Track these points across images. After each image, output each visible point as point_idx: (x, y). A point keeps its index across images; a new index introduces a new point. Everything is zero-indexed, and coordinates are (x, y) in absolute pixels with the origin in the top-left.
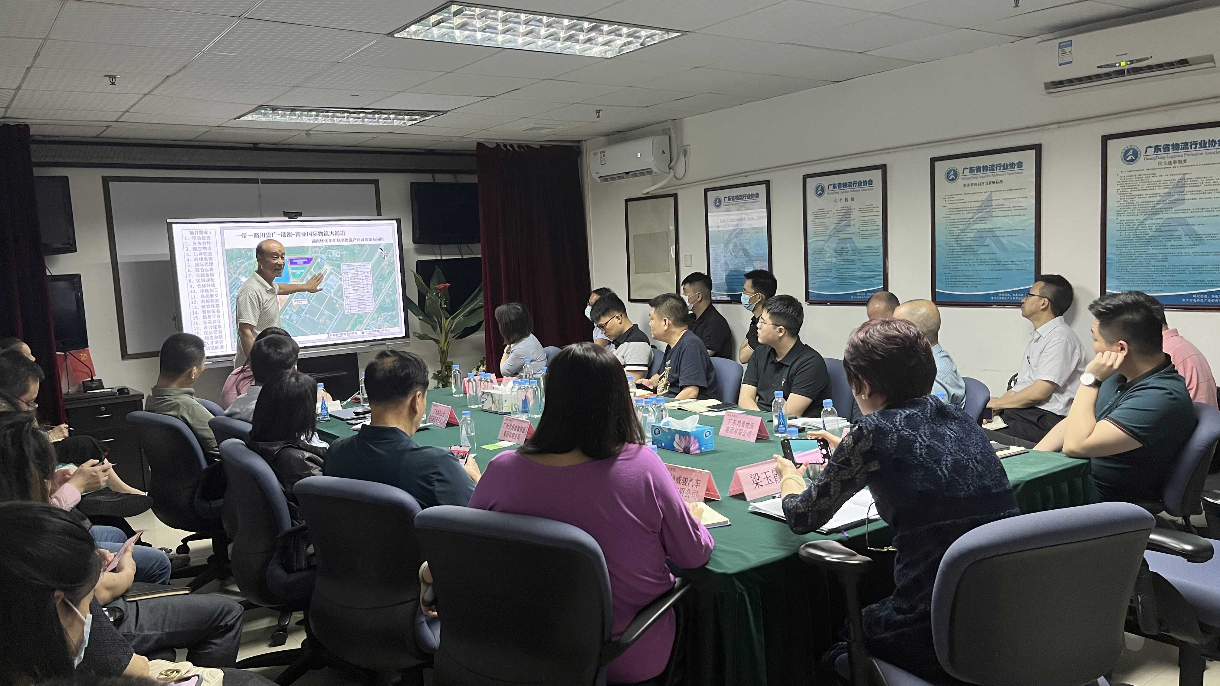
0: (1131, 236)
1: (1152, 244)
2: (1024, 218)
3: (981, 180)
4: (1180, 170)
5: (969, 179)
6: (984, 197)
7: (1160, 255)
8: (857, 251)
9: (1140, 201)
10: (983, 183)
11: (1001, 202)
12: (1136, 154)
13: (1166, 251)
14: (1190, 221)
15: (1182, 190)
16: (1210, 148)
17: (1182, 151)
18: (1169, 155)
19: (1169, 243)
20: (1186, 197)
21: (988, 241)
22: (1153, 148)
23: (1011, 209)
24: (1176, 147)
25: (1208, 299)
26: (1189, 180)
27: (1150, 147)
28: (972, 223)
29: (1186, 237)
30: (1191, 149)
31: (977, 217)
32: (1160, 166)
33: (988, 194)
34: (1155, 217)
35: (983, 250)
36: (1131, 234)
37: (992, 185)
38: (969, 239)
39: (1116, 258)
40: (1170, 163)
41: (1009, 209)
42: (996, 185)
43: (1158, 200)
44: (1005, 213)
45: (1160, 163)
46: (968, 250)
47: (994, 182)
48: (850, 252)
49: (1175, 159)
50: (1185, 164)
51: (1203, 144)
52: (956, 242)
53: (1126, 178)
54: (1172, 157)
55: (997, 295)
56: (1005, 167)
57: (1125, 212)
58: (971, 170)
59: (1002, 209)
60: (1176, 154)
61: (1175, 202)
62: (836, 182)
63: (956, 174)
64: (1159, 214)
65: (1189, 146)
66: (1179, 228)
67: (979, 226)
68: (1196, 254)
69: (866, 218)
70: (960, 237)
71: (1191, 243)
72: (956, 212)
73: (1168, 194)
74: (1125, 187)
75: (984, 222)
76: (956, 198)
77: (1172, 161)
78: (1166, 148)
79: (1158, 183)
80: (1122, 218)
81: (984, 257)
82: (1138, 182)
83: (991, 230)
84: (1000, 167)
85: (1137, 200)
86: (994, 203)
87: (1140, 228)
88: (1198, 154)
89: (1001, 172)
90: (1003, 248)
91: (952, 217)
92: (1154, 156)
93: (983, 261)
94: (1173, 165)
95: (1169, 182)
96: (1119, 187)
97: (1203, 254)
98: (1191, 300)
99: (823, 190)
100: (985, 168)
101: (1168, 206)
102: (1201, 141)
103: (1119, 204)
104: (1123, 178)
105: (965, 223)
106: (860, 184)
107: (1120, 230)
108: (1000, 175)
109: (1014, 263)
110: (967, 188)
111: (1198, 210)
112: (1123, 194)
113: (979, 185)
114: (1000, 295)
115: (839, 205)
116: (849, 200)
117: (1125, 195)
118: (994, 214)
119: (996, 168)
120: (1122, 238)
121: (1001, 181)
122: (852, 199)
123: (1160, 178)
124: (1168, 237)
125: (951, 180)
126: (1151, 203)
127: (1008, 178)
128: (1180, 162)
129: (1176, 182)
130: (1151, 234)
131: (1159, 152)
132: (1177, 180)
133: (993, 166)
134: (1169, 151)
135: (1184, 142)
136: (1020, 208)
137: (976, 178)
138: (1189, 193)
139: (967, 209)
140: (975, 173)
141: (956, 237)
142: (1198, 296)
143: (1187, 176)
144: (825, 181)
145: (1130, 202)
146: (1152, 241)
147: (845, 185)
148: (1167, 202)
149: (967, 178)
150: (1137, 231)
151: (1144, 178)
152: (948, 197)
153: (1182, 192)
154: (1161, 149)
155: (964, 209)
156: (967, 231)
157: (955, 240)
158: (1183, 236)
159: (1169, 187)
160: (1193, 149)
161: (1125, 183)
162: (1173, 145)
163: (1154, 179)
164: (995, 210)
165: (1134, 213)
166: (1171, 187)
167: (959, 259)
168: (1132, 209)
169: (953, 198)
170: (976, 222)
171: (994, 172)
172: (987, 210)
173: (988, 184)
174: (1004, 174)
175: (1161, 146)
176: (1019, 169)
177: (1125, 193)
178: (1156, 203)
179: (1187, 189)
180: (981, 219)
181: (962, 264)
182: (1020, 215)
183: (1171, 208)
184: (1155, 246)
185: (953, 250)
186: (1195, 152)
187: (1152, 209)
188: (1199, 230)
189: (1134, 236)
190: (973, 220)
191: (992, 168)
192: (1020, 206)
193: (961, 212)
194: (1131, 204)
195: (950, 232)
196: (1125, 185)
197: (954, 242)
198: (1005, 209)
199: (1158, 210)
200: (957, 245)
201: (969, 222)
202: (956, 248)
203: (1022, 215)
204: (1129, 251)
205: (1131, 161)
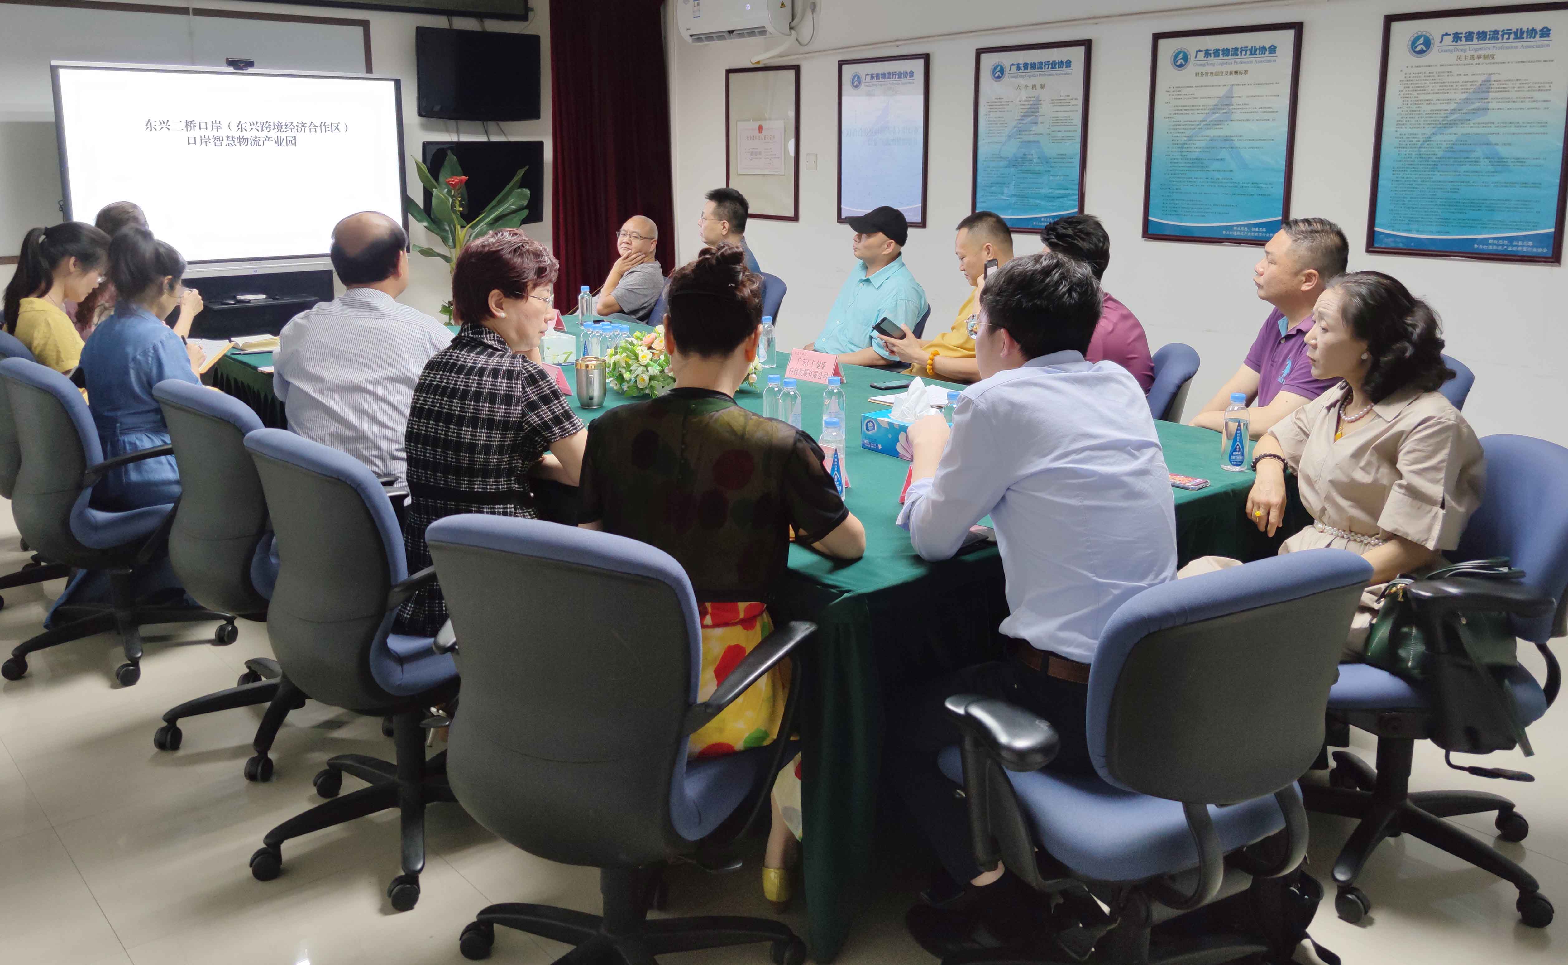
0: (1413, 156)
1: (1440, 168)
2: (1274, 124)
3: (1218, 69)
4: (1484, 68)
5: (1204, 65)
6: (1222, 92)
7: (1450, 184)
8: (1045, 160)
9: (1429, 108)
10: (1222, 73)
11: (1244, 100)
12: (1428, 43)
14: (1493, 139)
15: (1484, 95)
16: (1529, 40)
17: (1490, 42)
18: (1472, 47)
19: (1463, 168)
20: (1491, 106)
21: (1224, 154)
22: (1452, 36)
23: (1257, 110)
24: (1482, 35)
25: (1508, 246)
26: (1495, 83)
27: (1447, 34)
28: (1204, 127)
29: (1486, 160)
30: (1503, 39)
31: (1210, 119)
32: (1459, 62)
33: (1227, 88)
34: (1446, 132)
35: (1216, 165)
36: (1413, 153)
37: (1234, 76)
38: (1197, 150)
39: (1390, 185)
40: (1472, 57)
41: (1255, 110)
42: (1239, 76)
43: (1453, 108)
44: (1247, 116)
45: (1459, 58)
46: (1195, 165)
48: (1035, 161)
49: (1480, 53)
50: (1493, 61)
51: (1519, 34)
52: (1180, 153)
53: (1412, 75)
54: (1476, 50)
55: (1230, 228)
56: (1253, 51)
57: (1408, 123)
58: (1207, 53)
59: (1245, 111)
60: (1482, 46)
61: (1474, 111)
62: (1021, 61)
63: (1186, 58)
64: (1452, 127)
65: (1499, 36)
66: (1478, 148)
67: (1213, 132)
68: (1496, 184)
69: (1060, 114)
70: (1187, 146)
71: (1491, 168)
72: (1183, 112)
73: (1467, 101)
74: (1411, 89)
75: (1220, 126)
76: (1185, 91)
77: (1476, 54)
78: (1469, 36)
79: (1454, 85)
80: (1403, 130)
81: (1217, 175)
82: (1428, 82)
83: (1227, 139)
84: (1246, 51)
85: (1425, 107)
86: (1235, 101)
87: (1426, 146)
88: (1511, 48)
89: (1248, 58)
90: (1242, 163)
91: (1177, 118)
92: (1451, 48)
93: (1215, 180)
94: (1477, 61)
95: (1469, 84)
96: (1402, 87)
97: (1506, 185)
98: (1485, 247)
99: (1002, 71)
100: (1226, 52)
101: (1465, 117)
102: (1517, 30)
103: (1399, 111)
104: (1408, 75)
105: (1192, 127)
106: (1053, 65)
107: (1399, 147)
108: (1245, 63)
109: (1256, 185)
110: (1200, 78)
111: (1504, 125)
112: (1406, 97)
114: (1235, 228)
115: (1024, 94)
116: (1038, 87)
117: (1409, 99)
118: (1234, 117)
119: (1241, 52)
120: (1401, 157)
121: (1246, 72)
122: (1042, 87)
123: (1457, 79)
124: (1462, 160)
125: (1178, 66)
126: (1442, 112)
127: (1256, 67)
128: (1486, 57)
129: (1478, 84)
130: (1440, 154)
131: (1459, 43)
132: (1480, 82)
133: (1236, 49)
134: (1472, 41)
135: (1494, 29)
136: (1269, 110)
137: (1213, 65)
138: (1493, 101)
139: (1199, 108)
140: (1212, 58)
141: (1180, 146)
142: (1496, 242)
143: (1493, 78)
144: (1006, 59)
145: (1414, 109)
146: (1439, 163)
147: (1033, 66)
148: (1465, 111)
149: (1201, 65)
150: (1422, 149)
151: (1436, 78)
152: (1174, 90)
153: (1485, 99)
154: (1462, 37)
155: (1193, 108)
156: (1196, 138)
157: (1180, 150)
158: (1481, 160)
159: (1468, 91)
160: (1505, 40)
161: (1410, 82)
162: (1478, 33)
163: (1451, 79)
164: (1236, 111)
165: (1420, 124)
166: (1471, 91)
167: (1183, 176)
168: (1417, 119)
169: (1180, 91)
170: (1208, 127)
171: (1238, 59)
172: (1224, 111)
173: (1229, 74)
174: (1251, 62)
175: (1462, 33)
176: (1271, 55)
177: (1409, 96)
178: (1449, 112)
179: (1492, 95)
180: (1218, 123)
181: (1186, 184)
182: (1269, 120)
183: (1469, 120)
184: (1443, 172)
185: (1176, 165)
186: (1506, 45)
187: (1443, 120)
188: (1503, 151)
189: (1417, 156)
190: (1205, 123)
191: (1236, 51)
192: (1269, 108)
193: (1190, 112)
194: (1417, 112)
195: (1173, 138)
196: (1411, 86)
197: (1177, 153)
198: (1249, 111)
199: (1451, 122)
200: (1181, 157)
201: (1199, 127)
202: (1180, 161)
203: (1271, 120)
204: (1408, 176)
205: (1421, 52)
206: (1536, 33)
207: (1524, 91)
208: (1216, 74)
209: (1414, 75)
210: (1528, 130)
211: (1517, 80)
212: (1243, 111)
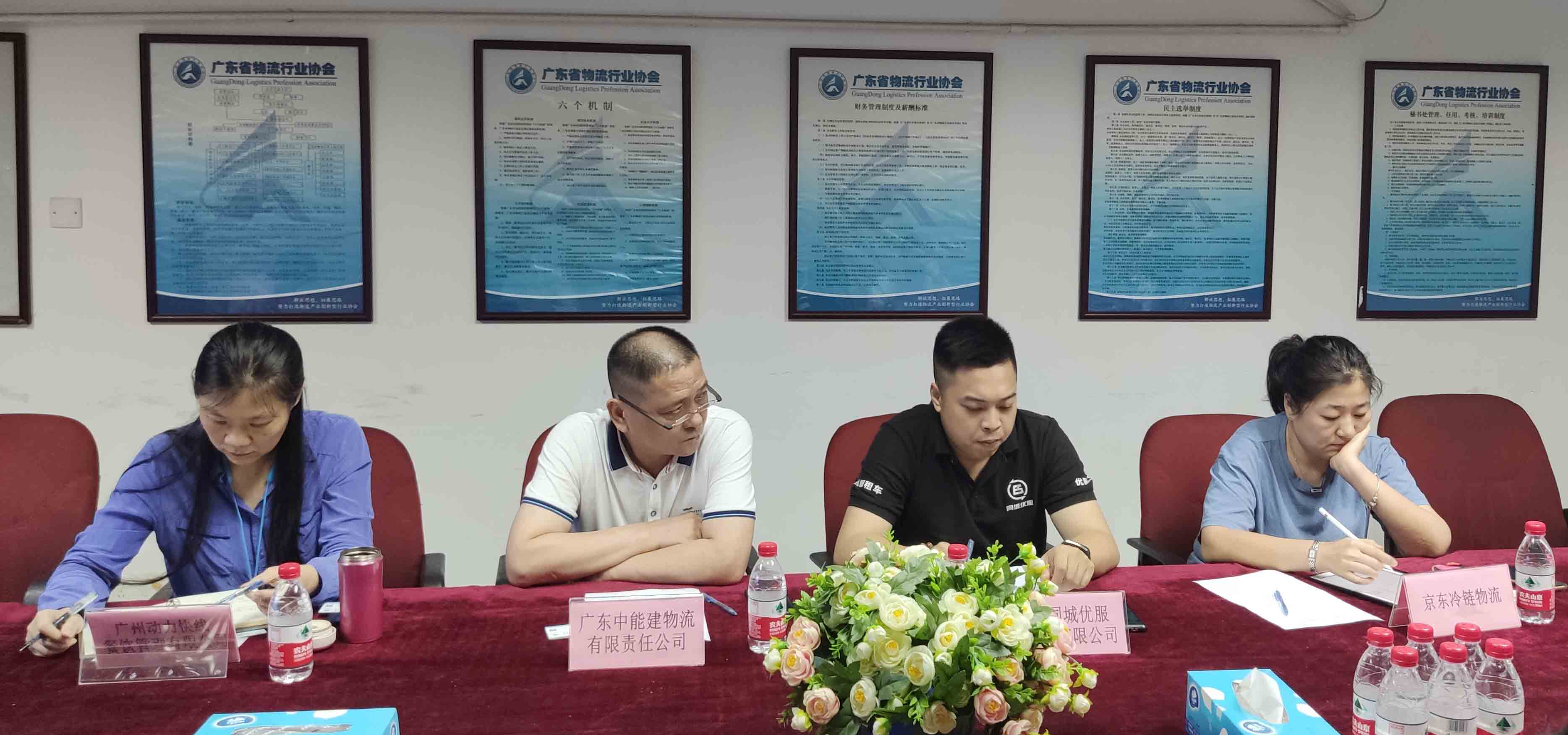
0: (1126, 211)
1: (1154, 224)
2: (962, 171)
3: (887, 101)
4: (1191, 120)
5: (866, 95)
6: (893, 130)
7: (1164, 241)
8: (618, 212)
9: (1138, 159)
10: (892, 106)
11: (923, 142)
12: (1134, 90)
13: (1170, 235)
14: (1203, 193)
15: (1193, 148)
16: (1231, 94)
17: (1196, 93)
18: (1178, 97)
19: (1175, 224)
20: (1199, 159)
21: (900, 207)
22: (1158, 84)
23: (940, 155)
24: (1187, 86)
25: (1223, 303)
26: (1203, 136)
27: (1153, 82)
28: (870, 173)
29: (1197, 215)
30: (1207, 92)
31: (878, 163)
32: (1166, 112)
33: (900, 126)
34: (1157, 186)
35: (889, 221)
36: (1125, 208)
37: (908, 112)
38: (861, 201)
39: (1103, 242)
40: (1179, 108)
41: (938, 154)
42: (915, 112)
43: (1163, 161)
45: (1166, 108)
46: (860, 220)
47: (912, 107)
48: (600, 213)
49: (1185, 104)
50: (1199, 113)
51: (1222, 88)
52: (838, 206)
53: (1119, 123)
54: (1183, 101)
55: (913, 298)
56: (932, 83)
57: (1117, 175)
58: (870, 81)
59: (924, 154)
60: (1187, 97)
61: (1184, 165)
63: (840, 84)
64: (1163, 181)
65: (1204, 88)
66: (1189, 203)
67: (883, 180)
68: (1210, 241)
69: (640, 147)
70: (847, 196)
71: (1203, 224)
72: (840, 152)
73: (1176, 153)
74: (1119, 138)
75: (894, 173)
76: (840, 126)
77: (1182, 105)
78: (1175, 86)
79: (1163, 136)
80: (1113, 183)
81: (890, 232)
82: (1135, 132)
83: (903, 188)
84: (922, 82)
85: (1134, 158)
86: (911, 142)
87: (1138, 200)
88: (1216, 101)
89: (925, 91)
90: (926, 219)
91: (832, 160)
92: (1159, 96)
93: (890, 240)
94: (1183, 112)
95: (1177, 136)
96: (1109, 136)
97: (1217, 241)
98: (1202, 305)
99: (528, 78)
100: (896, 81)
101: (1176, 170)
102: (1220, 83)
103: (1108, 162)
104: (1115, 123)
105: (853, 173)
106: (626, 77)
107: (1111, 201)
108: (922, 96)
109: (945, 245)
110: (861, 111)
111: (1214, 179)
112: (1114, 146)
113: (884, 108)
114: (920, 298)
115: (573, 115)
116: (600, 106)
117: (1118, 150)
118: (910, 161)
119: (917, 83)
120: (1111, 213)
121: (925, 107)
122: (607, 106)
123: (1164, 130)
124: (1174, 215)
125: (829, 93)
126: (1152, 165)
127: (936, 103)
128: (1192, 109)
129: (1186, 136)
130: (1152, 209)
131: (1165, 92)
132: (1188, 135)
133: (910, 78)
134: (1178, 91)
135: (1197, 81)
136: (955, 155)
137: (880, 96)
138: (1202, 154)
139: (861, 148)
140: (877, 87)
141: (838, 197)
142: (1211, 300)
143: (1200, 130)
145: (1124, 160)
146: (1152, 219)
148: (1174, 164)
149: (861, 95)
150: (1134, 204)
151: (1145, 127)
152: (825, 123)
153: (1193, 152)
154: (1167, 86)
155: (853, 148)
156: (859, 187)
157: (837, 201)
158: (1193, 215)
159: (1177, 143)
160: (1209, 93)
161: (1118, 131)
162: (1184, 83)
163: (1158, 129)
164: (912, 154)
165: (1130, 176)
166: (1180, 143)
167: (843, 235)
168: (1127, 171)
169: (834, 126)
170: (876, 173)
171: (913, 90)
172: (896, 154)
173: (901, 108)
174: (930, 96)
175: (1168, 82)
176: (954, 89)
177: (1118, 146)
178: (1159, 164)
179: (1200, 148)
180: (886, 168)
181: (849, 244)
182: (956, 167)
183: (1179, 174)
184: (1157, 228)
185: (833, 220)
186: (1210, 98)
187: (1154, 173)
188: (1216, 207)
189: (1129, 211)
190: (871, 168)
191: (909, 81)
192: (956, 152)
193: (849, 153)
194: (1126, 164)
195: (828, 187)
196: (1119, 135)
197: (835, 206)
198: (930, 154)
199: (1162, 175)
200: (841, 211)
201: (863, 172)
202: (838, 215)
203: (959, 166)
204: (1121, 233)
205: (1128, 99)
206: (1238, 88)
207: (1229, 145)
208: (885, 107)
209: (1122, 124)
210: (1235, 185)
211: (1223, 134)
212: (923, 154)
